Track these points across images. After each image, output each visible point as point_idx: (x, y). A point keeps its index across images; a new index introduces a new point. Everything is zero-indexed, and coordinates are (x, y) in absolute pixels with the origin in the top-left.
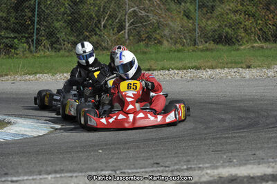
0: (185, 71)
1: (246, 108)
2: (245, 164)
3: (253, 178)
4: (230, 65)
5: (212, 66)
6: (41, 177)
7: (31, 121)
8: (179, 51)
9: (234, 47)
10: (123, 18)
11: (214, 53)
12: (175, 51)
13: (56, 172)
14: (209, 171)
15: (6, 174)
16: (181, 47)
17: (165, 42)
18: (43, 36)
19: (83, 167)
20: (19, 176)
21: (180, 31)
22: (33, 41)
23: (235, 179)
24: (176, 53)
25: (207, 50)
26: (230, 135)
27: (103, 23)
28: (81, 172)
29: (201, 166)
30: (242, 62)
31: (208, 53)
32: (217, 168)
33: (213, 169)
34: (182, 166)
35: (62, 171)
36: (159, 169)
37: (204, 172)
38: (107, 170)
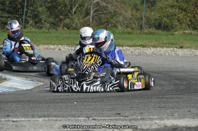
0: (134, 48)
1: (179, 77)
2: (184, 118)
3: (189, 128)
4: (167, 45)
5: (154, 45)
6: (34, 119)
7: (22, 78)
8: (129, 33)
9: (170, 32)
10: (89, 7)
11: (156, 36)
12: (126, 33)
13: (45, 116)
14: (157, 122)
15: (8, 116)
16: (131, 31)
17: (119, 26)
18: (30, 17)
19: (65, 113)
20: (18, 118)
21: (131, 19)
22: (22, 20)
23: (177, 129)
24: (127, 35)
25: (151, 33)
26: (170, 96)
27: (74, 10)
28: (63, 117)
29: (151, 117)
30: (176, 44)
31: (151, 35)
32: (163, 119)
33: (160, 120)
34: (137, 116)
35: (49, 116)
36: (120, 118)
37: (154, 122)
38: (83, 117)
